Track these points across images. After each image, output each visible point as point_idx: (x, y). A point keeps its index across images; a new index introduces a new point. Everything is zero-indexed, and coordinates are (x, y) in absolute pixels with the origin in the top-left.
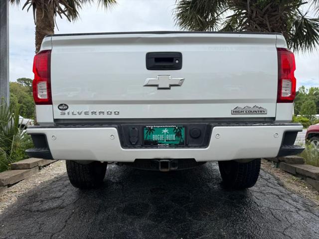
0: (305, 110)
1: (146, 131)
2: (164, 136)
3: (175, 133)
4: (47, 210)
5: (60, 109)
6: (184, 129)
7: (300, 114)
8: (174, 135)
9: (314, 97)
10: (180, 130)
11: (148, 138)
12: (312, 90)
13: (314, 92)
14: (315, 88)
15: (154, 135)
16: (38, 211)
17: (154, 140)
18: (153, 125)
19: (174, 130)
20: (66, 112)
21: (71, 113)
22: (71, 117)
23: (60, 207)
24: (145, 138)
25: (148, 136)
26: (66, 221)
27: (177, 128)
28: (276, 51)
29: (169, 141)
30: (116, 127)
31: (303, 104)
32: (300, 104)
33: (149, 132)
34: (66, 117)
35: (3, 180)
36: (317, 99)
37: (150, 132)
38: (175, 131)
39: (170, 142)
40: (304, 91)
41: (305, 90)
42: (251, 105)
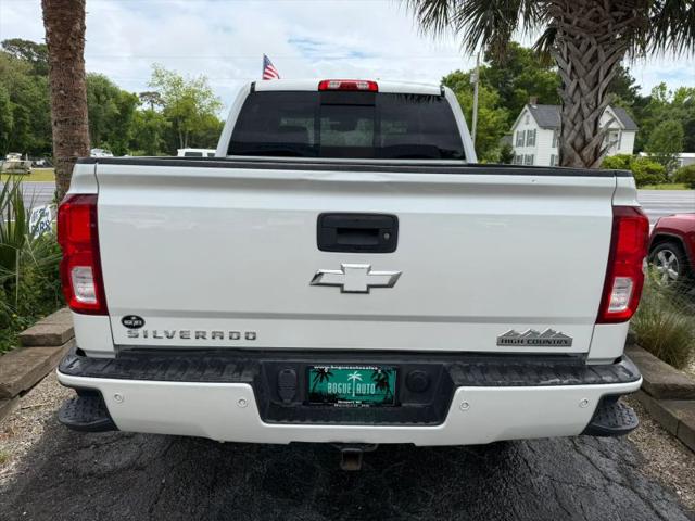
0: (657, 142)
1: (312, 376)
2: (352, 386)
3: (376, 380)
4: (109, 474)
5: (127, 326)
6: (394, 373)
7: (646, 151)
8: (373, 385)
9: (684, 112)
10: (387, 377)
11: (317, 389)
12: (682, 93)
13: (686, 100)
14: (690, 89)
15: (330, 384)
16: (91, 475)
17: (330, 392)
18: (329, 364)
19: (374, 375)
20: (140, 331)
21: (150, 335)
22: (150, 342)
23: (136, 467)
24: (311, 388)
25: (319, 384)
26: (151, 511)
27: (380, 371)
28: (610, 214)
29: (361, 395)
30: (249, 383)
31: (657, 129)
32: (651, 126)
33: (319, 378)
34: (140, 342)
35: (9, 387)
36: (689, 116)
37: (322, 378)
38: (376, 377)
39: (364, 398)
40: (662, 95)
41: (667, 93)
42: (542, 329)
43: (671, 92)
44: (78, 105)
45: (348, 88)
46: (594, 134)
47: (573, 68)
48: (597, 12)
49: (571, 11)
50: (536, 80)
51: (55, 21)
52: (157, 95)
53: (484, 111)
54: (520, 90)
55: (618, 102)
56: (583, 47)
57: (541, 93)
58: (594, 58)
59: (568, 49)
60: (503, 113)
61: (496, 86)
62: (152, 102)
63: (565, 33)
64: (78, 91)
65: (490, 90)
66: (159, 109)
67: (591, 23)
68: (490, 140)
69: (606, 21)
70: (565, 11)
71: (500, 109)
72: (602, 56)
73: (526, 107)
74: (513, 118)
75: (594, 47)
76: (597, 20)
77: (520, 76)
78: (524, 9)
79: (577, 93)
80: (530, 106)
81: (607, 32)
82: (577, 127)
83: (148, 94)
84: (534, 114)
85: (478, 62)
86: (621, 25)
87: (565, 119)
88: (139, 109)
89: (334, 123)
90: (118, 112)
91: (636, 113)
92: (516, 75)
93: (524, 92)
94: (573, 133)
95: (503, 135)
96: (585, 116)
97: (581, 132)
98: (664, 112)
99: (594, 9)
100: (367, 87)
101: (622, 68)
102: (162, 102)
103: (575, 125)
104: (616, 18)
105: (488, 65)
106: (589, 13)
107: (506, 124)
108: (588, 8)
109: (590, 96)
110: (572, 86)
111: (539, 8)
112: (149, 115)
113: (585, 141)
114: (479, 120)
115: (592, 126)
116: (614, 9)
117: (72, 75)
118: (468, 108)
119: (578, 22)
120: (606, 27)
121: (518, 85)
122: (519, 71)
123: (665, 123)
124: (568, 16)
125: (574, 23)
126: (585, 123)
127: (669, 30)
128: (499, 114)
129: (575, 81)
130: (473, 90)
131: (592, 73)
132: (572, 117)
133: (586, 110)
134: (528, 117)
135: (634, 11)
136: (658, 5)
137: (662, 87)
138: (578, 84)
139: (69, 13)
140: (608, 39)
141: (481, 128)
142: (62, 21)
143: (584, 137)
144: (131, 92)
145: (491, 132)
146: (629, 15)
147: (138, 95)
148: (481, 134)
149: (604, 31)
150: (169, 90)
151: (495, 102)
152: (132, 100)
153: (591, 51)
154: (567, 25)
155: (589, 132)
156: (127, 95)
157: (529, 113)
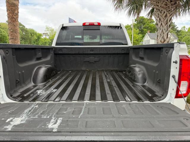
31: (183, 39)
32: (181, 38)
43: (187, 29)
44: (16, 34)
45: (92, 25)
46: (167, 38)
47: (160, 19)
48: (166, 2)
49: (158, 3)
50: (149, 26)
51: (10, 10)
52: (47, 33)
53: (135, 35)
54: (145, 29)
55: (172, 32)
56: (162, 13)
57: (151, 30)
58: (166, 16)
59: (158, 14)
60: (141, 35)
61: (138, 28)
62: (46, 35)
63: (157, 9)
64: (16, 30)
65: (136, 29)
66: (47, 37)
67: (165, 6)
68: (137, 43)
69: (169, 5)
70: (157, 3)
71: (139, 34)
72: (168, 15)
73: (147, 34)
74: (144, 36)
75: (166, 13)
76: (166, 5)
77: (145, 25)
78: (144, 4)
79: (161, 26)
80: (148, 33)
81: (169, 8)
82: (162, 36)
83: (45, 33)
84: (149, 36)
85: (133, 22)
86: (174, 6)
87: (158, 34)
88: (42, 37)
89: (90, 37)
90: (37, 38)
91: (177, 34)
92: (144, 25)
93: (146, 29)
94: (161, 38)
95: (141, 41)
96: (164, 33)
97: (163, 37)
98: (185, 34)
99: (165, 2)
100: (97, 24)
101: (173, 22)
102: (48, 35)
103: (161, 35)
104: (172, 4)
105: (136, 23)
106: (164, 3)
107: (141, 38)
108: (164, 2)
109: (165, 27)
110: (160, 24)
111: (149, 3)
112: (45, 39)
113: (164, 40)
114: (134, 37)
115: (166, 36)
116: (171, 2)
117: (15, 26)
118: (131, 35)
119: (161, 6)
120: (169, 7)
121: (144, 28)
122: (144, 24)
123: (186, 37)
124: (158, 4)
125: (160, 6)
126: (164, 34)
127: (187, 8)
128: (139, 36)
129: (161, 23)
130: (132, 30)
131: (166, 20)
132: (160, 33)
133: (164, 31)
134: (147, 36)
135: (177, 2)
136: (183, 1)
137: (184, 27)
138: (161, 24)
139: (14, 8)
140: (170, 10)
141: (134, 39)
142: (12, 10)
143: (164, 39)
144: (40, 33)
145: (137, 40)
146: (176, 3)
147: (42, 34)
148: (135, 41)
149: (168, 8)
150: (50, 32)
151: (138, 32)
152: (40, 35)
153: (165, 14)
154: (157, 7)
155: (165, 37)
156: (39, 34)
157: (147, 35)
